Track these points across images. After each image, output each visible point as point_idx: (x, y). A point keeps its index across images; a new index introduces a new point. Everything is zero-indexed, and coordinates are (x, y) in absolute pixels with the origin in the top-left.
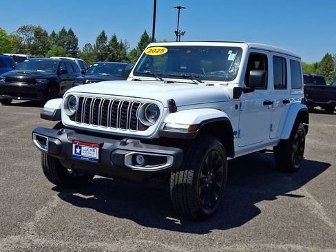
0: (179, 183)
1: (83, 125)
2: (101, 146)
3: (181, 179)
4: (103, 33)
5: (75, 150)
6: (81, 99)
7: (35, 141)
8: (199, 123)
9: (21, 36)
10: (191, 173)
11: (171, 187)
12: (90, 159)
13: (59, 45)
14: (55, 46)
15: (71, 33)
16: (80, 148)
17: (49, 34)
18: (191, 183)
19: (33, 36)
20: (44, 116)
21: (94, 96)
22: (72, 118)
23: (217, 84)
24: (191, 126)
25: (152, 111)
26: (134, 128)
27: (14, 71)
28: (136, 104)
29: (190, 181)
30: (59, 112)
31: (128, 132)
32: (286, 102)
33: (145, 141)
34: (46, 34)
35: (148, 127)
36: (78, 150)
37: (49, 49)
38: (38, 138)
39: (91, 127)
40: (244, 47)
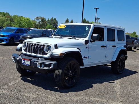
0: (57, 74)
1: (28, 53)
2: (30, 60)
3: (58, 72)
4: (68, 19)
5: (23, 62)
6: (28, 44)
7: (13, 59)
8: (64, 52)
9: (36, 21)
10: (61, 71)
11: (55, 76)
12: (27, 65)
13: (51, 24)
14: (49, 25)
15: (55, 19)
16: (24, 61)
17: (47, 20)
18: (61, 74)
19: (41, 21)
20: (17, 50)
21: (32, 43)
22: (25, 50)
23: (80, 39)
24: (61, 54)
25: (49, 48)
26: (43, 54)
27: (26, 34)
28: (44, 46)
29: (60, 74)
30: (21, 48)
31: (41, 55)
32: (114, 46)
33: (46, 59)
34: (45, 20)
35: (47, 54)
36: (24, 62)
37: (47, 26)
38: (14, 57)
39: (30, 54)
40: (92, 25)
